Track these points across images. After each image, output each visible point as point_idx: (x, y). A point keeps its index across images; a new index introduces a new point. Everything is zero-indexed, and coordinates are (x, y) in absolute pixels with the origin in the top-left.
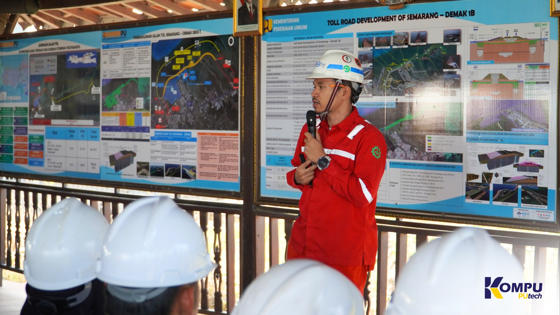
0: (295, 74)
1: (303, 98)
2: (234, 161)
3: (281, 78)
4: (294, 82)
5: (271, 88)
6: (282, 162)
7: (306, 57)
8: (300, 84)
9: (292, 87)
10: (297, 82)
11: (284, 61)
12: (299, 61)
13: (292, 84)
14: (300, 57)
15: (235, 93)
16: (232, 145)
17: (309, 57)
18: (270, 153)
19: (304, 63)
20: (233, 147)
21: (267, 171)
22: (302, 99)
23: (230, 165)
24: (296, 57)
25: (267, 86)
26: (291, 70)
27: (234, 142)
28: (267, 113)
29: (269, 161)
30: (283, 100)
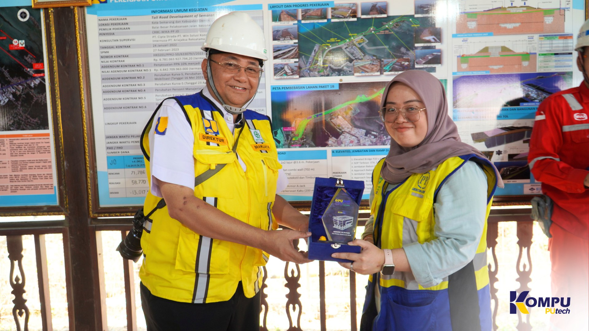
0: (156, 55)
1: (175, 84)
2: (42, 168)
3: (127, 61)
4: (155, 65)
5: (110, 73)
6: (139, 163)
7: (176, 34)
8: (169, 68)
9: (153, 71)
10: (161, 65)
11: (134, 40)
12: (163, 39)
13: (153, 69)
14: (165, 35)
15: (37, 82)
16: (36, 148)
17: (182, 34)
18: (114, 154)
19: (173, 42)
20: (39, 151)
21: (109, 176)
22: (172, 86)
23: (36, 173)
24: (157, 35)
25: (103, 72)
26: (151, 50)
27: (40, 145)
28: (103, 105)
29: (112, 163)
30: (137, 87)
